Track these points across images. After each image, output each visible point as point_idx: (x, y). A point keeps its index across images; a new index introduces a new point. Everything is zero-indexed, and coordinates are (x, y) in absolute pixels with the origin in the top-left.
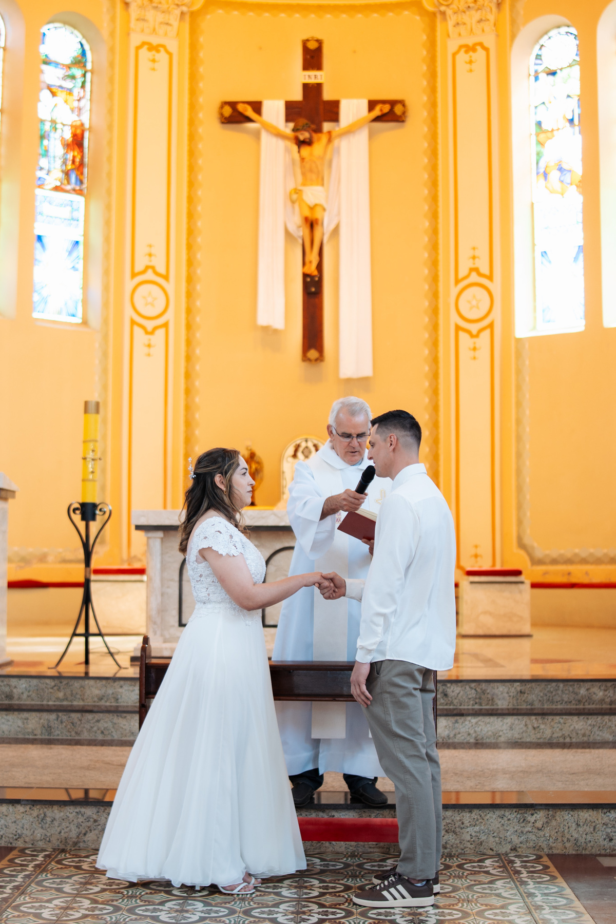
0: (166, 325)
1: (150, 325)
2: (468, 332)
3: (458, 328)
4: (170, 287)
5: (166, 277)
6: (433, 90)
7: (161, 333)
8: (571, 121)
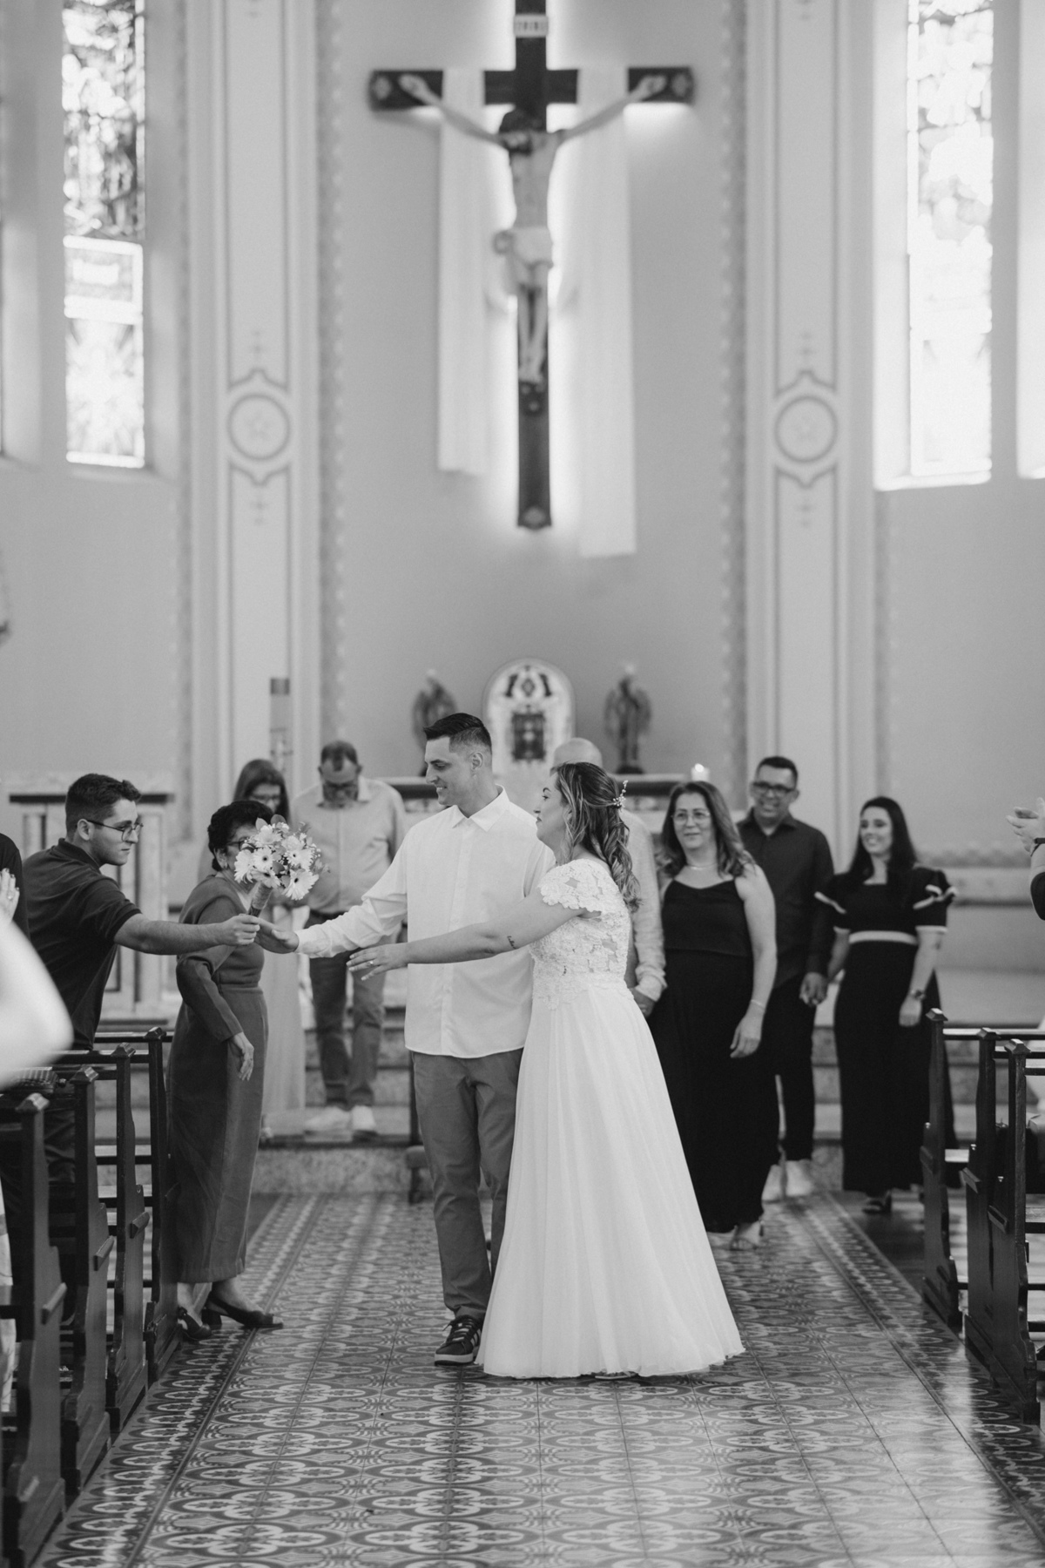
0: (286, 470)
1: (260, 470)
2: (795, 478)
3: (779, 473)
4: (292, 403)
5: (285, 387)
6: (740, 48)
7: (278, 483)
8: (977, 111)
